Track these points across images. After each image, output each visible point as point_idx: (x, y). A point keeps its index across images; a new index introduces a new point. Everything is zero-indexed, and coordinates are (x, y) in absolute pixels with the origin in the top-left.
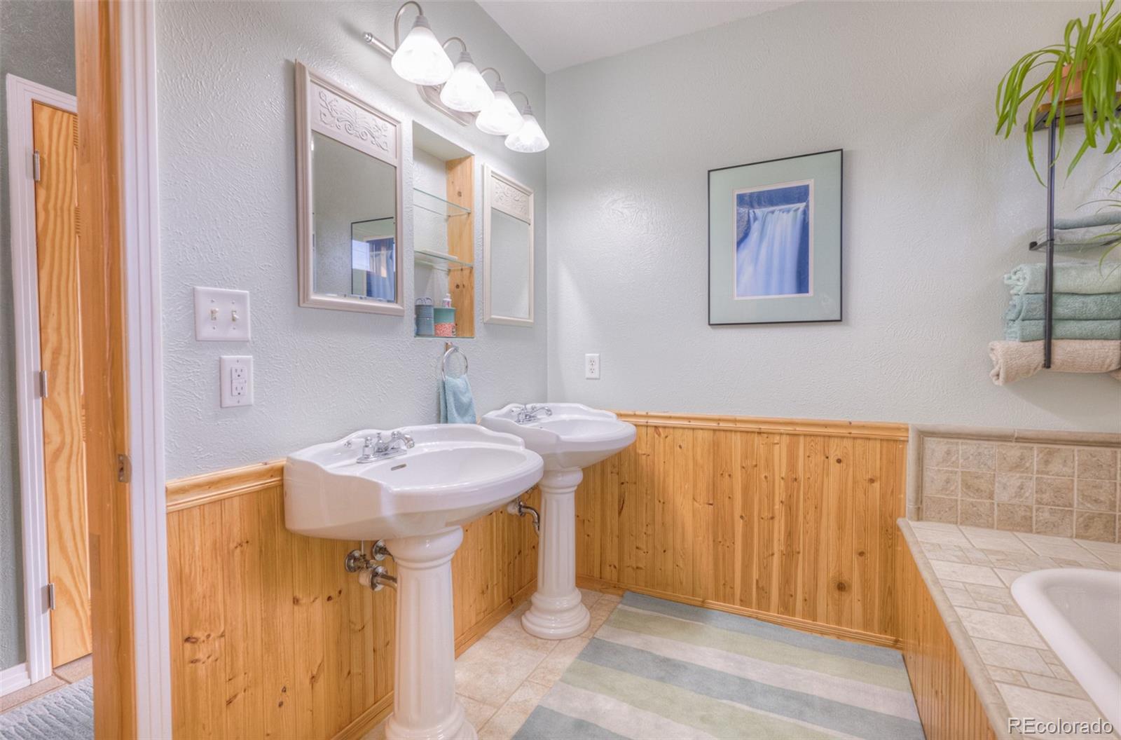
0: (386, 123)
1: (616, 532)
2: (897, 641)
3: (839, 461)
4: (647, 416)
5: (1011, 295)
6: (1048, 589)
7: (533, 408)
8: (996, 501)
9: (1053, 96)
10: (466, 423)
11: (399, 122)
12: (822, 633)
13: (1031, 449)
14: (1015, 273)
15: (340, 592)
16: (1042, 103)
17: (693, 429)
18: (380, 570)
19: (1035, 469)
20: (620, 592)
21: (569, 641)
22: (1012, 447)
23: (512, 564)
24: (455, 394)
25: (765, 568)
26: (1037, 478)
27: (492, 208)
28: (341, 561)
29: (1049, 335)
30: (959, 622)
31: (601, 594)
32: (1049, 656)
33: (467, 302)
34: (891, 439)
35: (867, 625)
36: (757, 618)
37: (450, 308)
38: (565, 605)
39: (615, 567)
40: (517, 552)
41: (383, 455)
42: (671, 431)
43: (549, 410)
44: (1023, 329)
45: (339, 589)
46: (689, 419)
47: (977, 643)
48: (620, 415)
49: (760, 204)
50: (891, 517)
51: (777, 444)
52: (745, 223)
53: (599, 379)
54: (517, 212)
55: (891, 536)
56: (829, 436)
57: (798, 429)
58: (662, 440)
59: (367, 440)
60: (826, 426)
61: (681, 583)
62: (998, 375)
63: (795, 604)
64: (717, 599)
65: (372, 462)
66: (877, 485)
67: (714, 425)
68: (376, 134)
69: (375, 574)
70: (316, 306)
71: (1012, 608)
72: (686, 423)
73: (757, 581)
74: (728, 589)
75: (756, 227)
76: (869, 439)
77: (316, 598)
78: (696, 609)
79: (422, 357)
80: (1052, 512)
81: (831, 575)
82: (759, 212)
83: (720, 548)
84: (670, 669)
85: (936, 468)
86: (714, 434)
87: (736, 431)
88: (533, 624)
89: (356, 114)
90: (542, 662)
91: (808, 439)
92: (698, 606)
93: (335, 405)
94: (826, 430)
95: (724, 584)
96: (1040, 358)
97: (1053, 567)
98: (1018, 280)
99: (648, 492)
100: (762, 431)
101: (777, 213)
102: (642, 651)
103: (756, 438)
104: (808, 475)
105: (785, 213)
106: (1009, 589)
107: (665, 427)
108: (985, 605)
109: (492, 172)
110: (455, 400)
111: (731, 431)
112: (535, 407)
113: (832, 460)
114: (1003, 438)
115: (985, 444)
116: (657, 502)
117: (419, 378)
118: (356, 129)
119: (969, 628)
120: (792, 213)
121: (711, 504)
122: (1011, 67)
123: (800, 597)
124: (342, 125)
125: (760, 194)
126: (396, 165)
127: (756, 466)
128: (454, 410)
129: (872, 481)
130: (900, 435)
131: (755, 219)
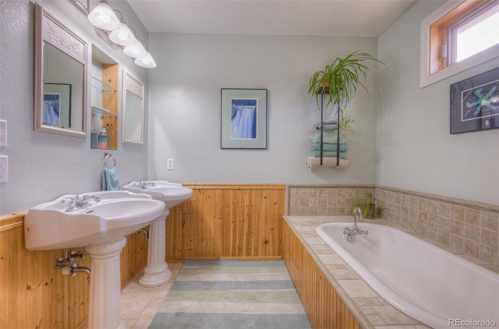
0: (80, 42)
1: (181, 235)
2: (283, 257)
3: (265, 198)
4: (195, 185)
5: (312, 143)
6: (324, 229)
7: (144, 183)
8: (309, 207)
9: (323, 84)
10: (115, 190)
11: (87, 43)
12: (260, 260)
13: (317, 190)
14: (313, 136)
15: (52, 280)
16: (320, 86)
17: (214, 189)
18: (75, 265)
19: (318, 196)
20: (183, 261)
21: (164, 285)
22: (313, 190)
23: (132, 257)
24: (111, 177)
25: (241, 240)
26: (319, 199)
27: (127, 90)
28: (52, 264)
29: (321, 156)
30: (305, 242)
31: (174, 264)
32: (327, 245)
33: (113, 133)
34: (280, 189)
35: (274, 254)
36: (238, 260)
37: (105, 135)
38: (161, 270)
39: (180, 251)
40: (134, 251)
41: (80, 207)
42: (205, 190)
43: (153, 184)
44: (316, 153)
45: (52, 279)
46: (213, 185)
47: (310, 246)
48: (184, 185)
49: (240, 105)
50: (281, 216)
51: (245, 193)
52: (235, 111)
53: (173, 170)
54: (137, 93)
55: (281, 221)
56: (262, 189)
57: (252, 187)
58: (201, 195)
59: (72, 199)
60: (261, 186)
61: (209, 252)
62: (309, 167)
63: (251, 252)
64: (223, 256)
65: (75, 210)
66: (277, 205)
67: (222, 187)
68: (75, 47)
69: (73, 268)
70: (45, 131)
71: (317, 236)
72: (211, 187)
73: (238, 246)
74: (227, 250)
75: (238, 112)
76: (275, 189)
77: (39, 285)
78: (215, 261)
79: (94, 159)
80: (322, 209)
81: (263, 238)
82: (240, 107)
83: (225, 235)
84: (209, 285)
85: (293, 198)
86: (223, 191)
87: (231, 189)
88: (145, 281)
89: (65, 36)
90: (153, 296)
91: (256, 191)
92: (216, 260)
93: (51, 183)
94: (261, 187)
95: (226, 249)
96: (319, 162)
97: (324, 224)
98: (314, 138)
99: (196, 217)
100: (240, 189)
101: (246, 108)
102: (197, 281)
103: (238, 191)
104: (256, 204)
105: (249, 109)
106: (315, 231)
107: (203, 189)
108: (311, 236)
109: (127, 73)
110: (111, 180)
111: (229, 189)
112: (145, 183)
113: (263, 197)
114: (310, 187)
115: (306, 189)
116: (199, 220)
117: (92, 169)
118: (65, 43)
119: (308, 243)
120: (251, 109)
121: (221, 219)
122: (313, 74)
123: (253, 249)
124: (58, 40)
125: (240, 101)
126: (84, 64)
127: (238, 202)
128: (111, 185)
129: (275, 204)
130: (283, 188)
131: (238, 109)
